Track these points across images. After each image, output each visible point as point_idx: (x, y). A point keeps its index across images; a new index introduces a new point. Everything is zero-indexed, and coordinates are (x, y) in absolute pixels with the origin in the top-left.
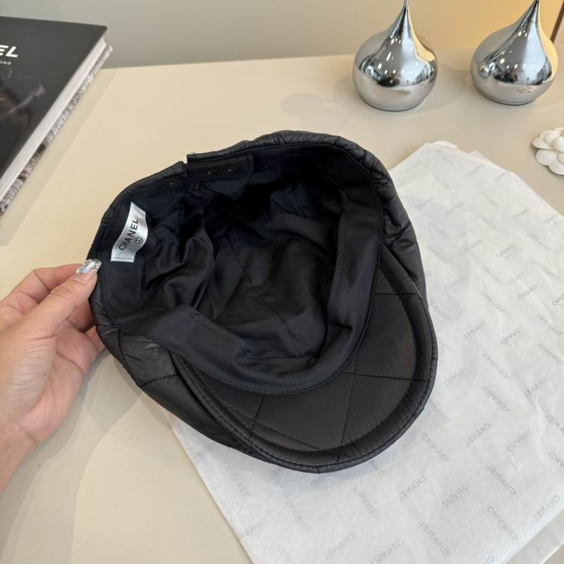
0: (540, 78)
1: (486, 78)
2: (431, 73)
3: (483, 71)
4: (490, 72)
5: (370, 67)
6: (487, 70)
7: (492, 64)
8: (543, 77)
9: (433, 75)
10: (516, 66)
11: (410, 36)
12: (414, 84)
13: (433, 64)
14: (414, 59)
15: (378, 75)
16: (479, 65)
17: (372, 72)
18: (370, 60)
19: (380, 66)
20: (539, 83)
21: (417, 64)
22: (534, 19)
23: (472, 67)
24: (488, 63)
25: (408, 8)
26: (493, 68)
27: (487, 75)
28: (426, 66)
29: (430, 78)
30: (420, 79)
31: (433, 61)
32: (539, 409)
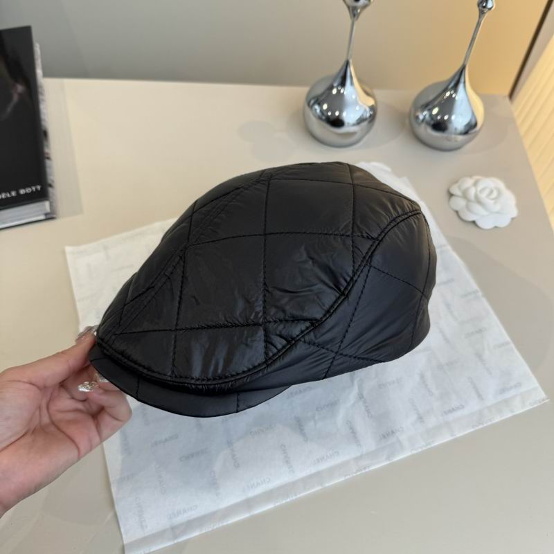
0: (467, 129)
1: (419, 124)
2: (371, 116)
3: (417, 117)
4: (423, 120)
5: (316, 107)
6: (421, 117)
7: (426, 113)
8: (470, 128)
9: (372, 118)
10: (446, 118)
11: (352, 84)
12: (354, 125)
13: (373, 108)
14: (356, 103)
15: (323, 114)
16: (416, 110)
17: (318, 111)
18: (317, 100)
19: (325, 107)
20: (466, 133)
21: (357, 108)
22: (462, 80)
23: (410, 112)
24: (423, 111)
25: (351, 61)
26: (427, 116)
27: (420, 121)
28: (365, 110)
29: (369, 120)
30: (360, 121)
31: (373, 106)
32: (356, 387)
